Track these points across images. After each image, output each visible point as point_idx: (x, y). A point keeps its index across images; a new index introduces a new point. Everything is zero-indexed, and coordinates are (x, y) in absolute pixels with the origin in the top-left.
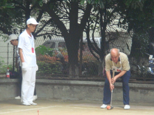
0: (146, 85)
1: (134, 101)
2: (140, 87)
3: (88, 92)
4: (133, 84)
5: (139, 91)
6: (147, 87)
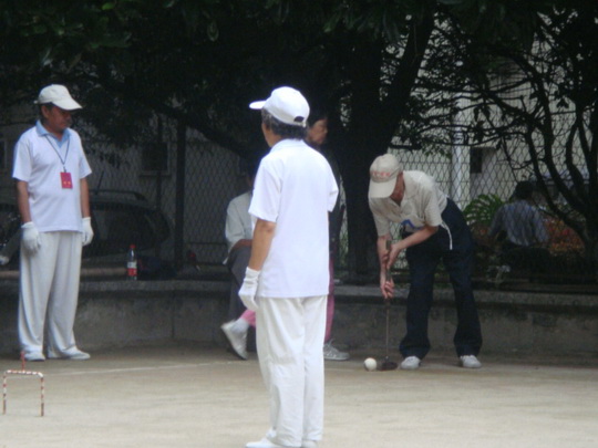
0: (547, 296)
1: (515, 350)
2: (529, 302)
3: (375, 321)
4: (511, 295)
5: (530, 316)
6: (551, 302)
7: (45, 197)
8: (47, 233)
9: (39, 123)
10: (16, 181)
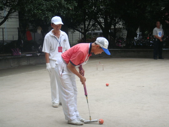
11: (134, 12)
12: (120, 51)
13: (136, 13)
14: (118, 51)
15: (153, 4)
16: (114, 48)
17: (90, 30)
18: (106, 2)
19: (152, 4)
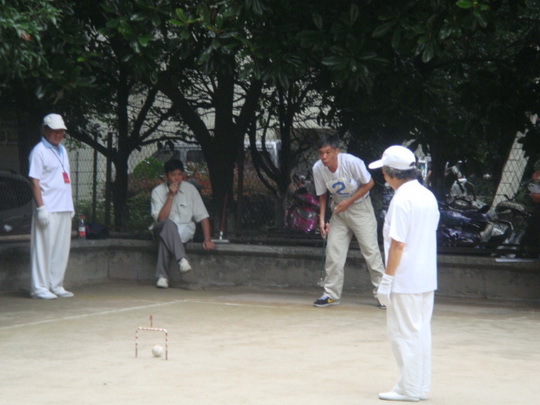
3: (255, 268)
7: (53, 190)
8: (53, 213)
9: (43, 139)
10: (31, 179)
11: (355, 68)
12: (285, 256)
13: (366, 70)
14: (275, 256)
15: (444, 34)
16: (253, 242)
17: (152, 141)
18: (218, 10)
19: (443, 32)
